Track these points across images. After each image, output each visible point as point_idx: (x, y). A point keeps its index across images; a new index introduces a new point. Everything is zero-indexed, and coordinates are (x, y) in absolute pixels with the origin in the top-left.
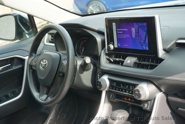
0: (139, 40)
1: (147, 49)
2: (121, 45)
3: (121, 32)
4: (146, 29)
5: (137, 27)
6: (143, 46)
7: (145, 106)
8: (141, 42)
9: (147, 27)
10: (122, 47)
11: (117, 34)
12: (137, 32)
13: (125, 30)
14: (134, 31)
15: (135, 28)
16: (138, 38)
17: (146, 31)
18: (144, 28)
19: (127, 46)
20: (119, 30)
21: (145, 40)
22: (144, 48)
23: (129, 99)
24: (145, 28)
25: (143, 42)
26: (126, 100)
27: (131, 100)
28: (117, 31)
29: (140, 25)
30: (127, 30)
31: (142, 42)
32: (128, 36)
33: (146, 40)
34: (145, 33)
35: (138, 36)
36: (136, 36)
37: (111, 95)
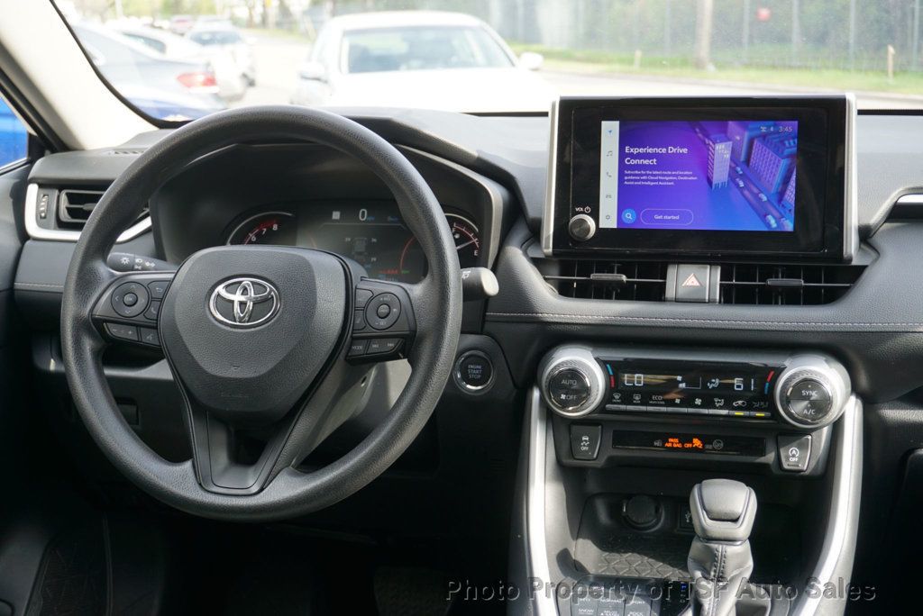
0: (746, 192)
1: (789, 226)
2: (638, 214)
3: (646, 162)
4: (791, 146)
5: (742, 140)
6: (765, 216)
7: (788, 458)
8: (760, 199)
9: (796, 140)
10: (646, 225)
11: (622, 168)
12: (742, 158)
13: (672, 150)
14: (728, 156)
15: (730, 143)
16: (742, 184)
17: (788, 156)
18: (782, 142)
19: (678, 218)
21: (781, 195)
22: (768, 225)
23: (697, 443)
24: (786, 142)
25: (768, 200)
26: (679, 446)
27: (704, 443)
28: (622, 155)
29: (764, 129)
30: (685, 151)
31: (765, 199)
32: (687, 176)
33: (788, 192)
34: (784, 163)
35: (742, 177)
36: (733, 175)
37: (584, 438)
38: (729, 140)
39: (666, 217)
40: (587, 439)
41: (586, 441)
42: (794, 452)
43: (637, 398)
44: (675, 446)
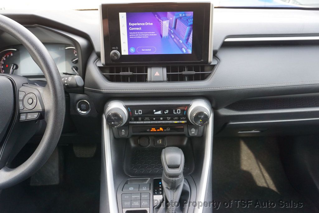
0: (175, 40)
1: (190, 52)
2: (136, 49)
3: (138, 29)
4: (191, 22)
5: (173, 19)
6: (182, 48)
7: (191, 132)
8: (180, 42)
9: (192, 19)
10: (139, 53)
11: (129, 31)
12: (173, 26)
13: (147, 24)
14: (168, 26)
15: (168, 21)
16: (173, 37)
17: (191, 25)
18: (187, 20)
19: (150, 50)
20: (133, 24)
21: (188, 40)
22: (183, 51)
23: (161, 129)
24: (189, 20)
25: (183, 42)
26: (156, 130)
27: (164, 129)
28: (128, 27)
29: (181, 15)
30: (152, 24)
31: (181, 42)
32: (153, 34)
33: (190, 39)
34: (188, 28)
35: (173, 34)
36: (170, 33)
37: (123, 130)
38: (168, 19)
39: (146, 50)
40: (124, 130)
41: (124, 131)
42: (193, 130)
43: (140, 119)
44: (154, 131)
